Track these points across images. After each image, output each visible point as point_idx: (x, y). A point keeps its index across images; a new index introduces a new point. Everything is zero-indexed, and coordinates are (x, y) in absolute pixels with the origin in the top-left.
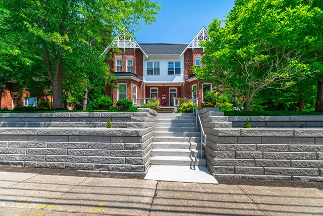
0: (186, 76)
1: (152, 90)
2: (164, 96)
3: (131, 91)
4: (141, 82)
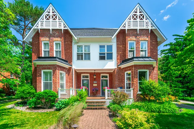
0: (119, 61)
1: (84, 77)
2: (96, 83)
3: (57, 79)
4: (71, 68)
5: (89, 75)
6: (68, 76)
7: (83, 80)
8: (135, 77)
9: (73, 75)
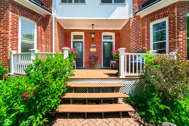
0: (136, 5)
1: (76, 37)
2: (94, 47)
3: (10, 31)
4: (49, 16)
5: (83, 34)
6: (44, 30)
7: (74, 42)
8: (181, 28)
9: (54, 30)
